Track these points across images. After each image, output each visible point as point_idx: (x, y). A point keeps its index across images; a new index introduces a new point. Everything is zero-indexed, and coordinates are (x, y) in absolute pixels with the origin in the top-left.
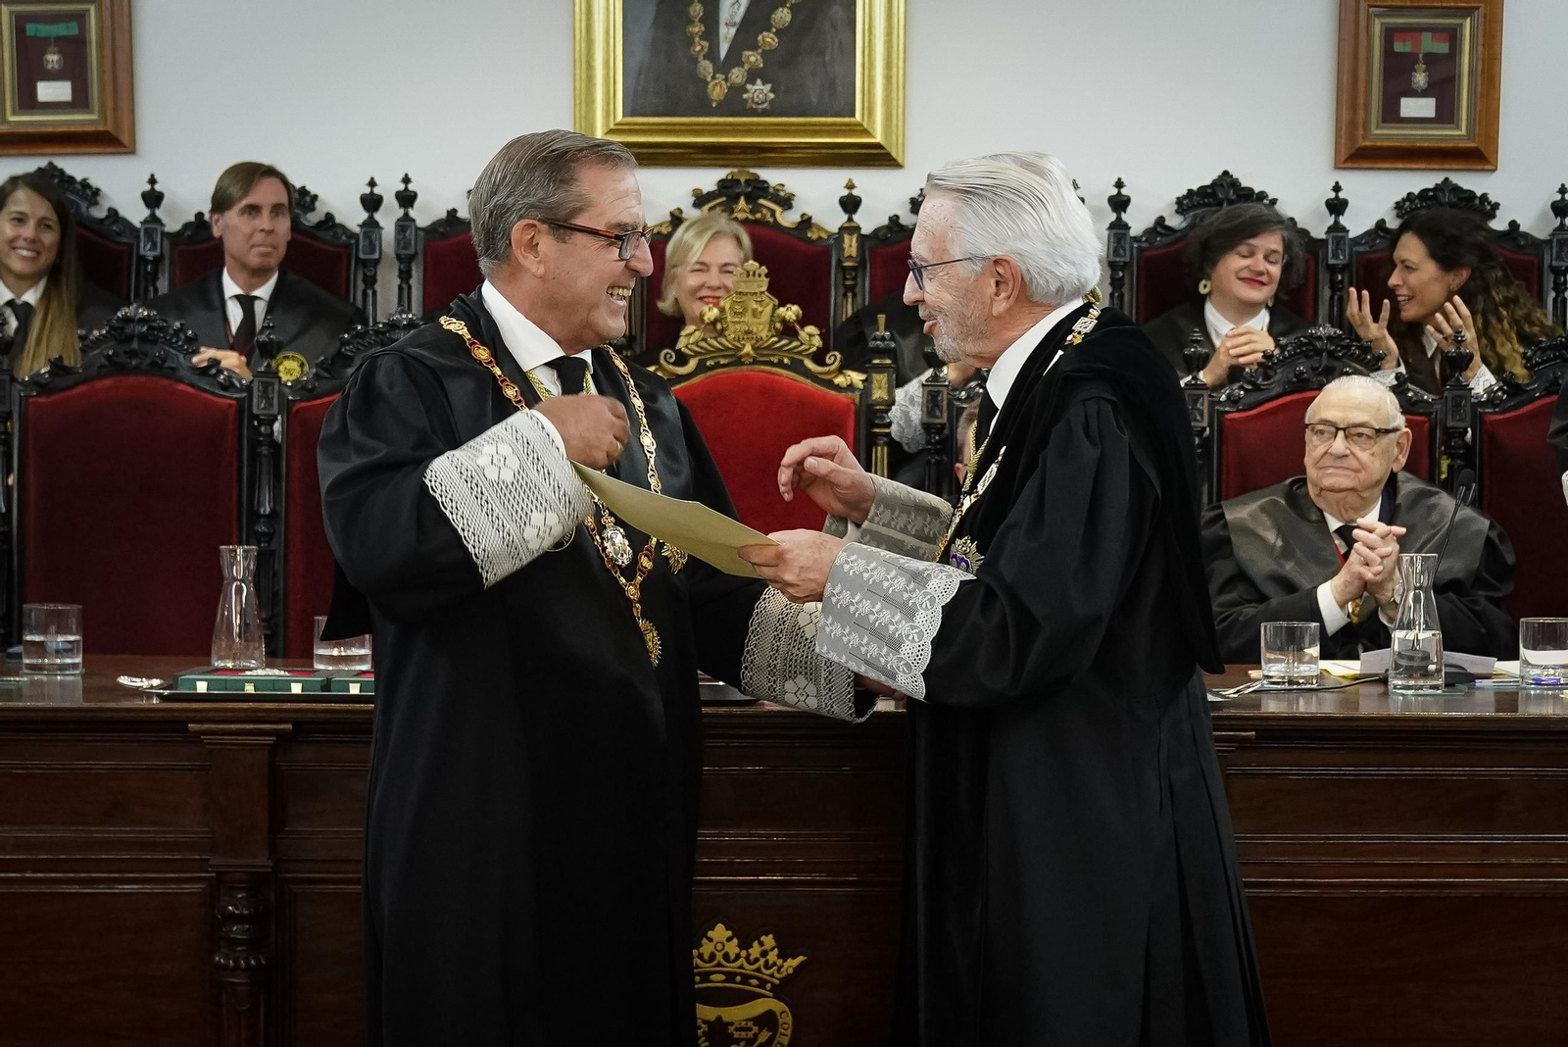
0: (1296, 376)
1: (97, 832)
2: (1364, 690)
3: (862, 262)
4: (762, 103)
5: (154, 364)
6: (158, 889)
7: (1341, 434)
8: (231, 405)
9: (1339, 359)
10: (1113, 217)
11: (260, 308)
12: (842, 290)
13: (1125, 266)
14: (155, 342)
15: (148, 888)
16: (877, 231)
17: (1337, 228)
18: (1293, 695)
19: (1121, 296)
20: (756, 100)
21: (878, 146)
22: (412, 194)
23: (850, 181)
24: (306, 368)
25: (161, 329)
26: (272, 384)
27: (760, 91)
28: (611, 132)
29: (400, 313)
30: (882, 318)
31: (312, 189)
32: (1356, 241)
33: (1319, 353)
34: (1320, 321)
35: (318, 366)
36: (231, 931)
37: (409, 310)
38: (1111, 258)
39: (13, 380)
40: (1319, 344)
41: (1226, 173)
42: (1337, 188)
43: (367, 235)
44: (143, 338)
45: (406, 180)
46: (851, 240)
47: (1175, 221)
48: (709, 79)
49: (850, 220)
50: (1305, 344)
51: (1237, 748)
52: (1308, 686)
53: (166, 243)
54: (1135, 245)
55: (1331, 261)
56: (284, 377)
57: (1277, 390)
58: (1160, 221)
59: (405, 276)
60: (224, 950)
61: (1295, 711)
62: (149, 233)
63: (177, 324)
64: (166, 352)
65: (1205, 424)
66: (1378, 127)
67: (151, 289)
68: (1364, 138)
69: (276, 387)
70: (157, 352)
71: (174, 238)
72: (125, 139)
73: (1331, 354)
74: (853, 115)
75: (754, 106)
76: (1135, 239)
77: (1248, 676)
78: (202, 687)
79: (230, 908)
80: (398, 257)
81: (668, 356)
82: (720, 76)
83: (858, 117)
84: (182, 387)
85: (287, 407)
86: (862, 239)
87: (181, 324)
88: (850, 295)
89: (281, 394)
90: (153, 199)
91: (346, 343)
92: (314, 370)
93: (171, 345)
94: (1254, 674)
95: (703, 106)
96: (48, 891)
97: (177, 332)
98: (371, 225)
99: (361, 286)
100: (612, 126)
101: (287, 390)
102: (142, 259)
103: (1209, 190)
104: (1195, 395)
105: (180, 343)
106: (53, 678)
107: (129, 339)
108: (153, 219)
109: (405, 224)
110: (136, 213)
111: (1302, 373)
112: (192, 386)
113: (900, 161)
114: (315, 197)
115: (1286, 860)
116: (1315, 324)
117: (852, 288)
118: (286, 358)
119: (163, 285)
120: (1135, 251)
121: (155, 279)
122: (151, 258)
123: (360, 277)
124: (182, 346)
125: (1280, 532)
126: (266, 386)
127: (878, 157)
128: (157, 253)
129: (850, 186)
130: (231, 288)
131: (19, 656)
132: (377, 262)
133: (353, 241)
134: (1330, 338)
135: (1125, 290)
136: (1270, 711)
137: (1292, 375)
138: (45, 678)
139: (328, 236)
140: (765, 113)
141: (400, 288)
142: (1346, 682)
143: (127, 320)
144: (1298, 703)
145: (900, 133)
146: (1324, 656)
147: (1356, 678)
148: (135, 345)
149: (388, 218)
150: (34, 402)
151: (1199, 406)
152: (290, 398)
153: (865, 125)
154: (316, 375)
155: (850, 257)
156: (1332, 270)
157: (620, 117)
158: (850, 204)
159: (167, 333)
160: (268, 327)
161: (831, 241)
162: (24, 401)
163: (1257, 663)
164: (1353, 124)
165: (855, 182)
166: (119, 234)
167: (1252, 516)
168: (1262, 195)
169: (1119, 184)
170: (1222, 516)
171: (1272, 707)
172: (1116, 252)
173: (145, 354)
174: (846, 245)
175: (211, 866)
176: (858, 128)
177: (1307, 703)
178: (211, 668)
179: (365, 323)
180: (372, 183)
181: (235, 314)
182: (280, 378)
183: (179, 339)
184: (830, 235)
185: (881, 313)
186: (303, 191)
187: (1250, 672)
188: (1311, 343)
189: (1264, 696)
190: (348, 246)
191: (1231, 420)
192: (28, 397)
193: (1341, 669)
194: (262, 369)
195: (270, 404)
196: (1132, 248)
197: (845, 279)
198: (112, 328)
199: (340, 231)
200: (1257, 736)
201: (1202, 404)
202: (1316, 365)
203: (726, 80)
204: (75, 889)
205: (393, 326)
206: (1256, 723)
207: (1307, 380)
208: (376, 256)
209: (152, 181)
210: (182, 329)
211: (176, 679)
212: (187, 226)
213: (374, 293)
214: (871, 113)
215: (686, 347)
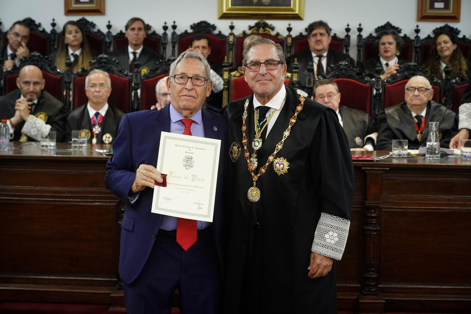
1: (89, 189)
2: (420, 158)
3: (292, 44)
4: (267, 3)
6: (104, 204)
7: (416, 90)
8: (127, 80)
9: (416, 71)
12: (287, 52)
13: (361, 46)
15: (102, 204)
16: (296, 37)
17: (417, 37)
18: (400, 159)
19: (360, 54)
20: (265, 2)
21: (297, 14)
23: (290, 23)
24: (149, 71)
30: (296, 59)
32: (423, 40)
33: (411, 69)
34: (412, 61)
37: (174, 56)
38: (358, 44)
40: (411, 67)
41: (388, 23)
42: (417, 26)
43: (164, 37)
44: (105, 63)
47: (374, 34)
49: (289, 33)
50: (407, 67)
51: (384, 172)
55: (416, 45)
57: (399, 79)
58: (371, 35)
59: (174, 47)
65: (380, 88)
66: (429, 10)
68: (425, 13)
71: (115, 37)
73: (414, 70)
74: (290, 6)
75: (265, 4)
76: (364, 39)
86: (293, 39)
88: (289, 53)
95: (251, 4)
98: (165, 34)
102: (106, 43)
103: (384, 27)
104: (378, 81)
109: (174, 34)
111: (406, 75)
113: (303, 18)
117: (289, 51)
118: (143, 68)
120: (364, 42)
121: (109, 47)
124: (115, 65)
125: (399, 117)
127: (297, 17)
129: (290, 25)
134: (414, 66)
135: (361, 52)
137: (403, 75)
139: (154, 37)
140: (268, 6)
142: (415, 156)
145: (302, 11)
146: (409, 148)
147: (417, 154)
148: (103, 64)
151: (379, 83)
153: (294, 9)
155: (289, 43)
156: (416, 48)
158: (289, 29)
163: (391, 151)
164: (422, 10)
166: (101, 36)
167: (392, 112)
168: (398, 28)
169: (360, 25)
170: (384, 112)
171: (395, 162)
172: (359, 42)
174: (288, 40)
176: (292, 10)
179: (163, 59)
181: (131, 57)
182: (140, 74)
183: (114, 63)
184: (284, 38)
188: (409, 67)
191: (387, 87)
193: (414, 152)
195: (137, 80)
197: (288, 49)
200: (389, 169)
202: (410, 72)
206: (390, 166)
207: (408, 77)
209: (109, 22)
212: (118, 34)
214: (295, 5)
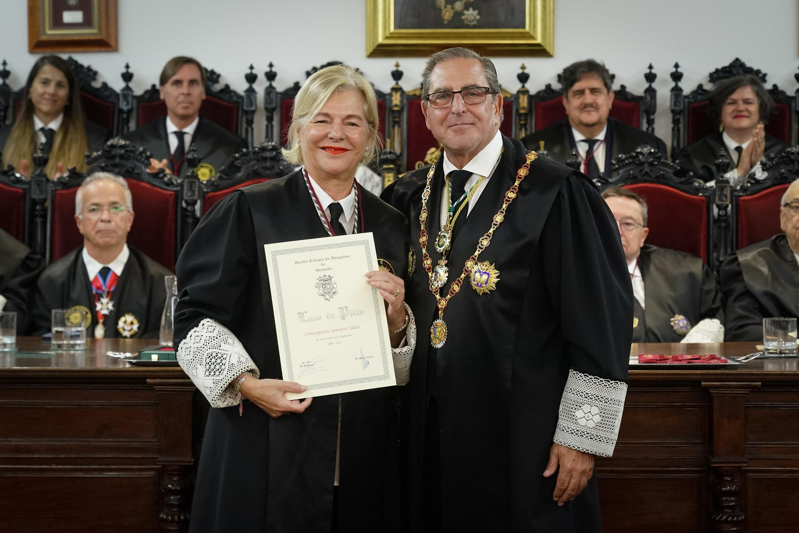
0: (780, 175)
1: (93, 442)
3: (530, 110)
4: (473, 21)
5: (128, 171)
6: (128, 474)
8: (171, 195)
10: (673, 84)
11: (188, 139)
12: (519, 127)
13: (680, 112)
14: (128, 159)
15: (122, 474)
16: (539, 93)
18: (782, 361)
19: (679, 129)
20: (469, 19)
21: (539, 45)
22: (274, 74)
23: (523, 65)
24: (213, 173)
25: (132, 151)
26: (194, 182)
27: (471, 14)
28: (387, 38)
29: (268, 142)
30: (542, 143)
31: (218, 70)
33: (793, 162)
34: (793, 143)
35: (222, 172)
36: (170, 500)
37: (272, 141)
38: (673, 108)
39: (48, 180)
40: (792, 157)
41: (737, 59)
43: (249, 97)
44: (122, 157)
45: (271, 65)
46: (524, 98)
47: (708, 87)
48: (443, 7)
49: (523, 87)
50: (785, 157)
51: (751, 391)
52: (791, 355)
53: (135, 102)
54: (686, 100)
55: (798, 109)
56: (201, 178)
57: (769, 183)
58: (700, 86)
59: (270, 119)
60: (166, 511)
61: (783, 370)
62: (125, 97)
63: (141, 149)
64: (135, 165)
65: (728, 202)
67: (125, 128)
69: (197, 184)
70: (129, 164)
71: (139, 98)
72: (112, 43)
74: (524, 27)
75: (468, 23)
76: (686, 97)
77: (756, 349)
78: (155, 358)
79: (170, 486)
80: (266, 109)
81: (420, 166)
82: (449, 6)
83: (527, 28)
84: (143, 184)
85: (204, 196)
86: (531, 98)
87: (144, 149)
88: (523, 130)
89: (200, 189)
90: (127, 77)
91: (237, 159)
92: (218, 175)
93: (138, 160)
94: (759, 347)
95: (439, 23)
96: (65, 476)
97: (141, 153)
98: (251, 91)
99: (245, 125)
100: (388, 34)
101: (203, 186)
102: (121, 111)
103: (728, 69)
104: (722, 186)
105: (143, 160)
106: (68, 352)
107: (114, 157)
108: (128, 88)
109: (270, 90)
110: (118, 85)
111: (783, 173)
112: (149, 183)
113: (551, 53)
114: (219, 76)
115: (781, 457)
116: (790, 146)
117: (525, 125)
118: (202, 167)
119: (132, 126)
120: (686, 104)
121: (128, 121)
122: (125, 111)
123: (244, 120)
124: (143, 162)
125: (770, 269)
126: (191, 184)
127: (539, 51)
128: (129, 107)
129: (523, 68)
130: (171, 127)
131: (49, 339)
132: (253, 112)
133: (240, 100)
135: (681, 126)
136: (770, 370)
137: (777, 175)
138: (64, 353)
139: (226, 97)
140: (474, 27)
141: (267, 126)
143: (113, 146)
144: (785, 365)
145: (551, 37)
148: (117, 160)
149: (260, 87)
150: (60, 193)
151: (724, 192)
152: (205, 190)
153: (532, 33)
154: (220, 178)
155: (523, 108)
156: (798, 114)
157: (392, 29)
158: (523, 78)
159: (135, 154)
160: (193, 150)
161: (513, 99)
162: (54, 192)
165: (526, 65)
166: (108, 97)
167: (754, 258)
168: (758, 72)
169: (677, 66)
170: (737, 259)
171: (770, 367)
172: (675, 104)
173: (123, 166)
174: (521, 101)
175: (159, 462)
176: (527, 35)
177: (791, 365)
178: (159, 347)
179: (247, 147)
180: (252, 68)
181: (173, 142)
182: (199, 179)
183: (142, 157)
184: (512, 95)
185: (542, 140)
186: (213, 72)
187: (757, 346)
188: (788, 156)
189: (766, 361)
190: (237, 103)
191: (743, 200)
192: (56, 190)
194: (189, 174)
195: (193, 194)
196: (684, 102)
197: (520, 120)
198: (105, 151)
199: (233, 94)
200: (762, 385)
201: (727, 192)
202: (791, 169)
203: (452, 8)
204: (80, 475)
205: (263, 149)
206: (762, 377)
207: (786, 178)
208: (253, 108)
209: (127, 67)
210: (144, 152)
211: (140, 353)
212: (147, 92)
213: (252, 129)
214: (534, 26)
215: (431, 160)
